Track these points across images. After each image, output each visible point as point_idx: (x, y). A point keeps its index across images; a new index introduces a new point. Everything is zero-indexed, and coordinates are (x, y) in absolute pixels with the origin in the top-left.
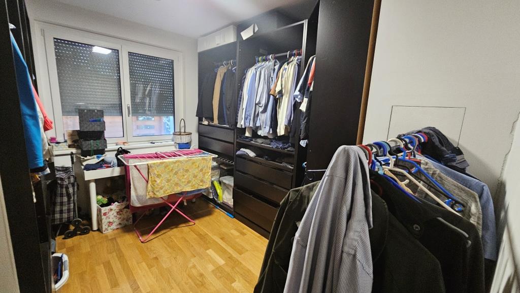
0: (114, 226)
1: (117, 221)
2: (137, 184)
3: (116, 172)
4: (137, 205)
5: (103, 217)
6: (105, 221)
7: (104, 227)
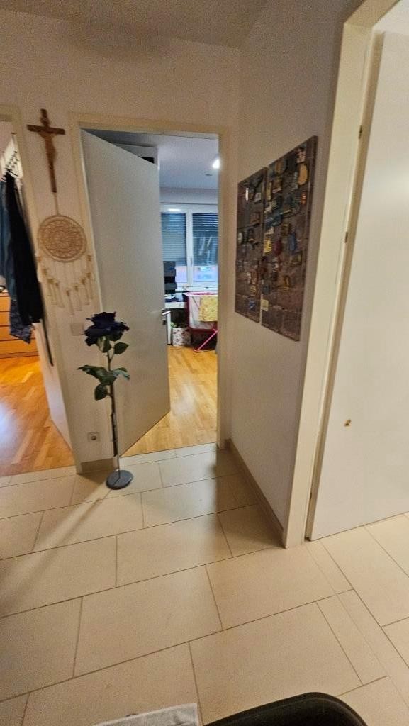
0: (180, 343)
1: (182, 340)
2: (194, 313)
3: (182, 305)
4: (194, 327)
5: (174, 335)
6: (175, 338)
7: (174, 342)
